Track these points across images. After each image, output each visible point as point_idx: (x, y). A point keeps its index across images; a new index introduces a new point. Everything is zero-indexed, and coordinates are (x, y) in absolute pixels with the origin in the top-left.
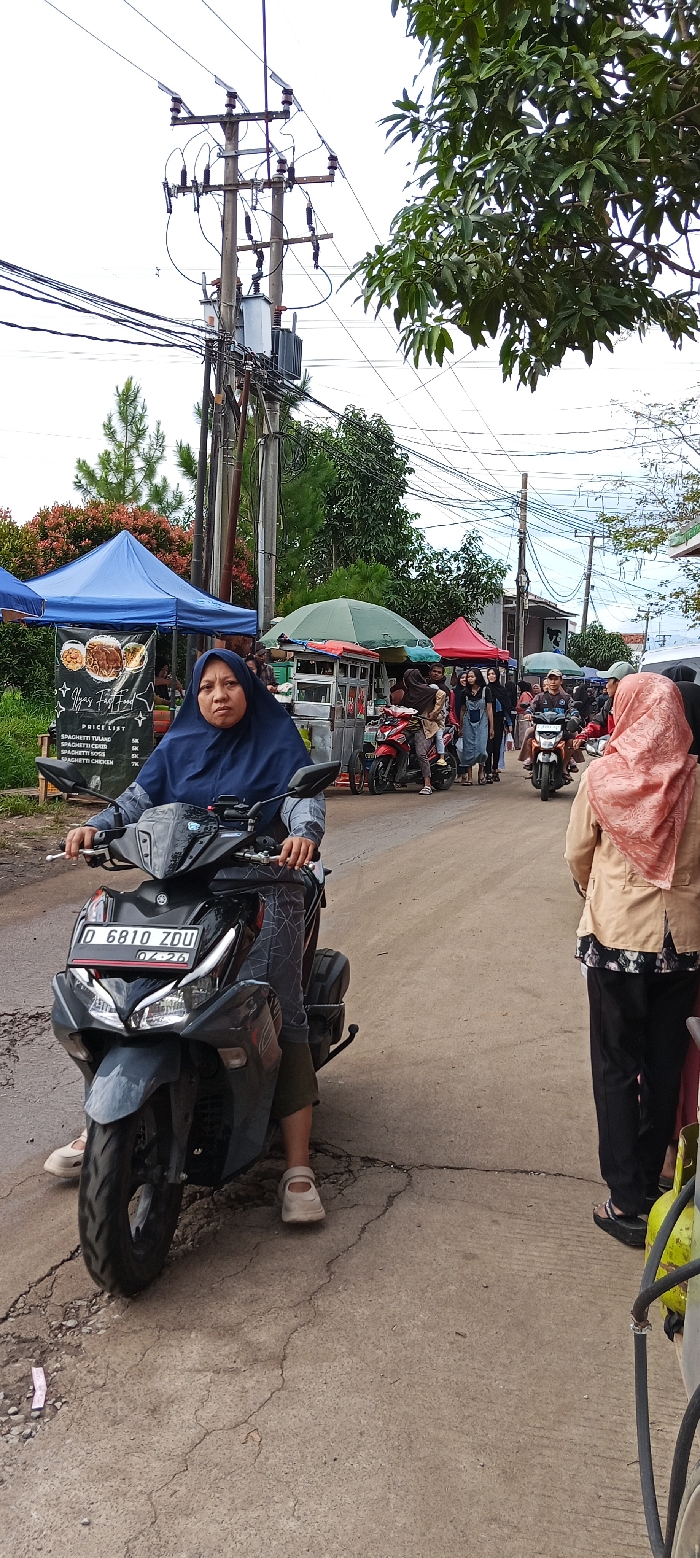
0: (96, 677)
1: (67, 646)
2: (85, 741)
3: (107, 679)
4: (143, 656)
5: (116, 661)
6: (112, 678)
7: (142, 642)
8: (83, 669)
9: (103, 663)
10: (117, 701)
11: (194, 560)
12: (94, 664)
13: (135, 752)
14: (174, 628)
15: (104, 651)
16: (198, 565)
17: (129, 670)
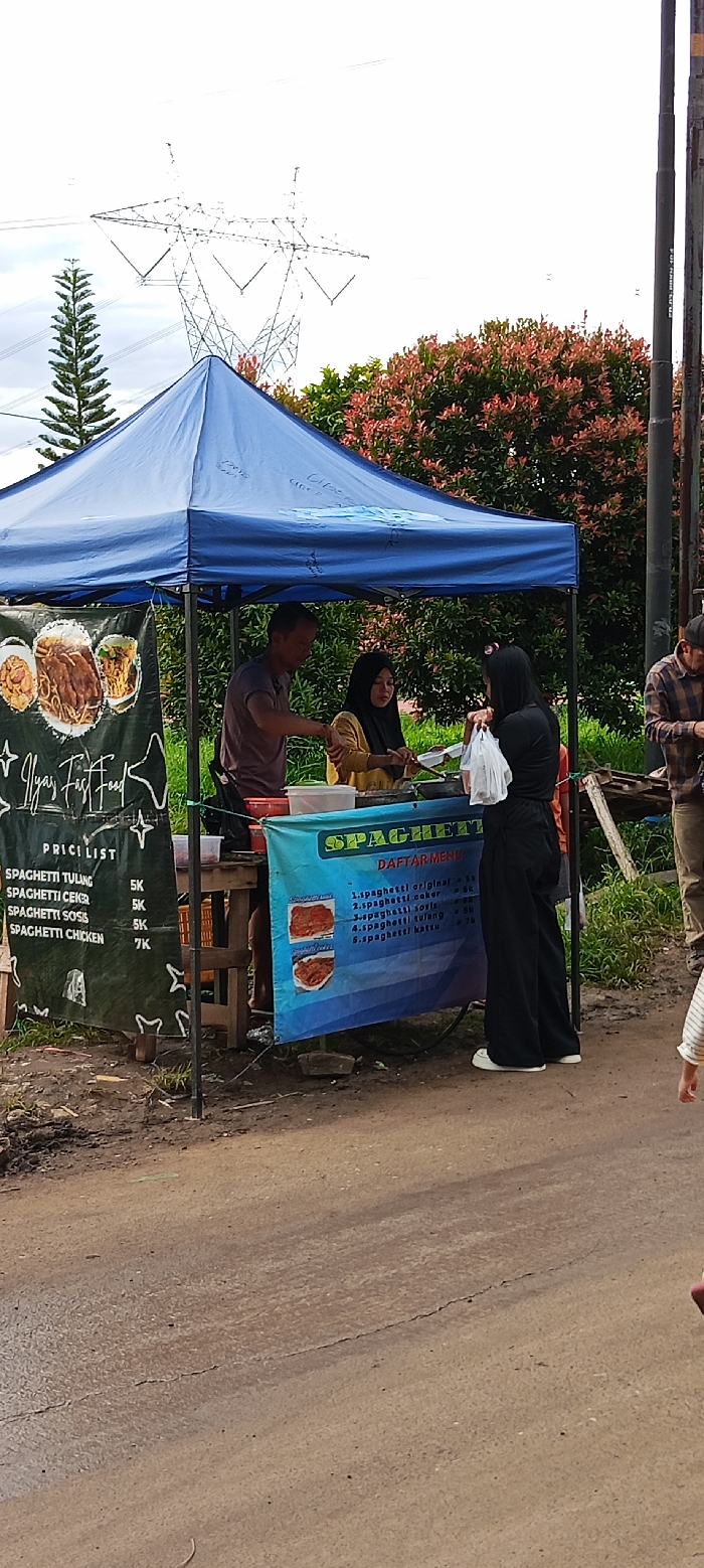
0: (55, 723)
1: (5, 652)
2: (50, 886)
3: (78, 731)
4: (133, 669)
5: (88, 682)
6: (86, 728)
7: (130, 630)
8: (34, 707)
9: (66, 691)
10: (95, 783)
11: (653, 421)
12: (52, 694)
13: (140, 915)
14: (186, 589)
15: (63, 659)
16: (665, 432)
17: (113, 703)
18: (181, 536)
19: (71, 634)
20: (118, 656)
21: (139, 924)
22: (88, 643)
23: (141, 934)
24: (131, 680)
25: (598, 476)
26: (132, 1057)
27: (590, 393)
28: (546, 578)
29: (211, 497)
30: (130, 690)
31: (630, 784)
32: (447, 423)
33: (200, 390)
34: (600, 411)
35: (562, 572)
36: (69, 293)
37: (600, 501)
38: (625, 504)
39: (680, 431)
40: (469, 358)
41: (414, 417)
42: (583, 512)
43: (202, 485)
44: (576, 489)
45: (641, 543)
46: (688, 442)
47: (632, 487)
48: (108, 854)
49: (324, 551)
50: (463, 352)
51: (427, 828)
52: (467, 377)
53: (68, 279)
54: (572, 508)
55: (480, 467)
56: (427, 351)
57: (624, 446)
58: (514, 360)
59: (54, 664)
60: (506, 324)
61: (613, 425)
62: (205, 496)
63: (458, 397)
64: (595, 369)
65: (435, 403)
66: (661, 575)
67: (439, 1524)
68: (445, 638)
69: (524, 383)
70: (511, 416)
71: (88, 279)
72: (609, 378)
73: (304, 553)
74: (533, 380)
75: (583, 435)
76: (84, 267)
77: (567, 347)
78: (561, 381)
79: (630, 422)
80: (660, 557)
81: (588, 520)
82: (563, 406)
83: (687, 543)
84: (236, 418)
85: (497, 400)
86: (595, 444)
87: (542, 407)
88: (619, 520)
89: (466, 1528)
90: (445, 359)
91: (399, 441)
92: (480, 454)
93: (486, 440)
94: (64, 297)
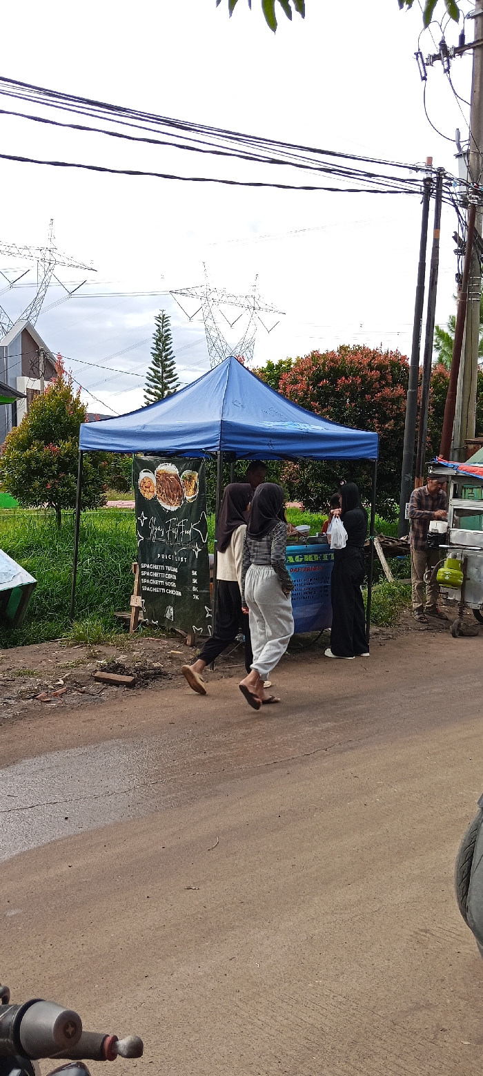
0: (164, 505)
1: (143, 475)
2: (160, 571)
3: (173, 508)
4: (196, 484)
5: (178, 489)
6: (176, 508)
7: (195, 469)
8: (155, 498)
9: (169, 492)
10: (180, 531)
11: (409, 390)
12: (163, 493)
13: (195, 585)
14: (219, 452)
15: (167, 479)
16: (414, 395)
17: (188, 498)
18: (218, 431)
19: (171, 469)
20: (191, 478)
21: (194, 589)
22: (178, 472)
23: (196, 593)
24: (195, 490)
25: (385, 413)
26: (185, 644)
27: (383, 377)
28: (365, 455)
29: (230, 415)
30: (195, 493)
31: (393, 542)
32: (322, 387)
33: (226, 371)
34: (387, 385)
35: (372, 453)
36: (160, 324)
37: (385, 423)
38: (395, 425)
39: (420, 395)
40: (332, 360)
41: (308, 385)
42: (378, 427)
43: (226, 410)
44: (375, 418)
45: (401, 442)
46: (424, 400)
47: (399, 418)
48: (184, 559)
49: (274, 440)
50: (329, 358)
51: (310, 556)
52: (332, 369)
53: (160, 318)
54: (373, 425)
55: (334, 406)
56: (315, 357)
57: (396, 400)
58: (351, 362)
59: (163, 481)
60: (348, 347)
61: (392, 391)
62: (228, 414)
63: (327, 376)
64: (386, 367)
65: (316, 379)
66: (409, 455)
67: (316, 837)
68: (317, 477)
69: (355, 372)
70: (349, 386)
71: (168, 319)
72: (391, 371)
73: (267, 440)
74: (359, 371)
75: (379, 394)
76: (167, 314)
77: (374, 358)
78: (371, 372)
79: (399, 390)
80: (409, 447)
81: (379, 431)
82: (371, 384)
83: (421, 442)
84: (240, 382)
85: (343, 378)
86: (383, 399)
87: (362, 382)
88: (392, 431)
89: (327, 839)
90: (322, 361)
91: (301, 394)
92: (335, 401)
93: (339, 395)
94: (158, 326)
